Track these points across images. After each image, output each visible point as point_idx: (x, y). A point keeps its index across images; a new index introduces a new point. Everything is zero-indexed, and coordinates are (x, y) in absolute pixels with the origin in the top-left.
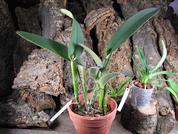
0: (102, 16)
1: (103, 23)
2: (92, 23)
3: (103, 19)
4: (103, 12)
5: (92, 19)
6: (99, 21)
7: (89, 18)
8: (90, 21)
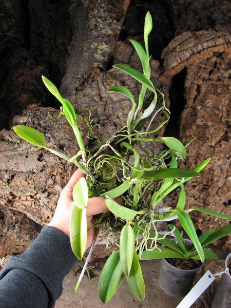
0: (204, 49)
1: (203, 66)
2: (179, 61)
3: (206, 57)
4: (209, 40)
5: (181, 51)
6: (196, 60)
7: (175, 48)
8: (175, 57)
